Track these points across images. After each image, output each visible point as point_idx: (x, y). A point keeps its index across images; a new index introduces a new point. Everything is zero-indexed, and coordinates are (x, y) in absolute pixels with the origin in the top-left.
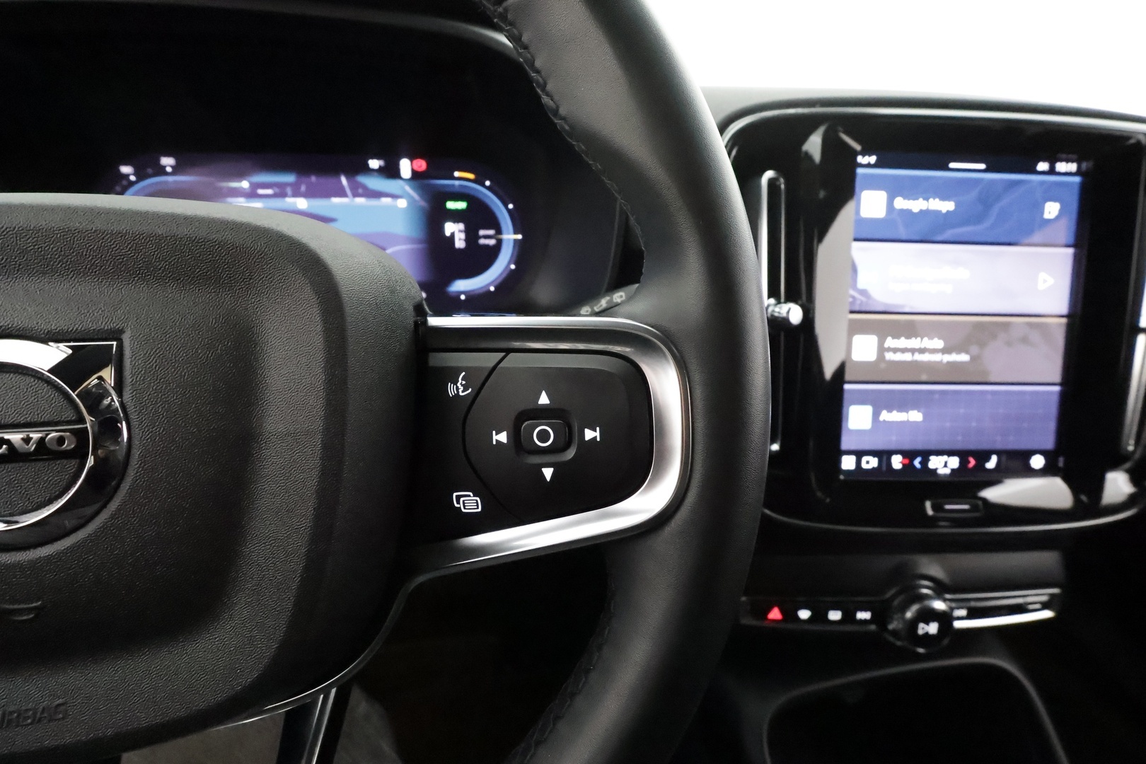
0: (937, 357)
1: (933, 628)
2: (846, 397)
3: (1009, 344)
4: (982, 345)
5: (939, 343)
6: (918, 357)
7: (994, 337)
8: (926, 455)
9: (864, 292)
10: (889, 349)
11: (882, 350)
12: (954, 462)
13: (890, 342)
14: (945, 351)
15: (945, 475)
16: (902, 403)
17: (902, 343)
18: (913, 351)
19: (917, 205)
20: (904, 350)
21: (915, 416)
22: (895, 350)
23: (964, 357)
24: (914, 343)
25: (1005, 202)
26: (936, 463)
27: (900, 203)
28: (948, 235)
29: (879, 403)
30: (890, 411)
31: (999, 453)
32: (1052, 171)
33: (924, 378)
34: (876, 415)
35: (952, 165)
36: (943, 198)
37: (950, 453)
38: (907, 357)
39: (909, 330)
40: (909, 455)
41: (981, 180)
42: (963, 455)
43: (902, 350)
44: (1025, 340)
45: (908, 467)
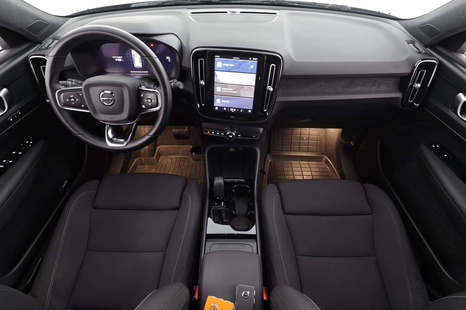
0: (231, 92)
1: (231, 136)
2: (215, 97)
3: (244, 90)
4: (239, 90)
5: (231, 89)
6: (228, 91)
7: (242, 89)
8: (230, 108)
9: (218, 80)
10: (223, 90)
11: (222, 90)
12: (235, 110)
13: (223, 89)
14: (232, 91)
15: (233, 112)
16: (226, 99)
17: (225, 89)
18: (227, 90)
19: (227, 65)
20: (226, 90)
21: (228, 101)
22: (224, 90)
23: (236, 92)
24: (227, 89)
25: (243, 65)
26: (231, 110)
27: (224, 65)
28: (233, 70)
29: (221, 99)
30: (223, 100)
31: (243, 109)
32: (252, 60)
33: (229, 95)
34: (221, 101)
35: (233, 58)
36: (232, 64)
37: (234, 108)
38: (226, 91)
39: (226, 87)
40: (227, 108)
41: (239, 61)
42: (236, 109)
43: (225, 90)
44: (247, 90)
45: (227, 110)
